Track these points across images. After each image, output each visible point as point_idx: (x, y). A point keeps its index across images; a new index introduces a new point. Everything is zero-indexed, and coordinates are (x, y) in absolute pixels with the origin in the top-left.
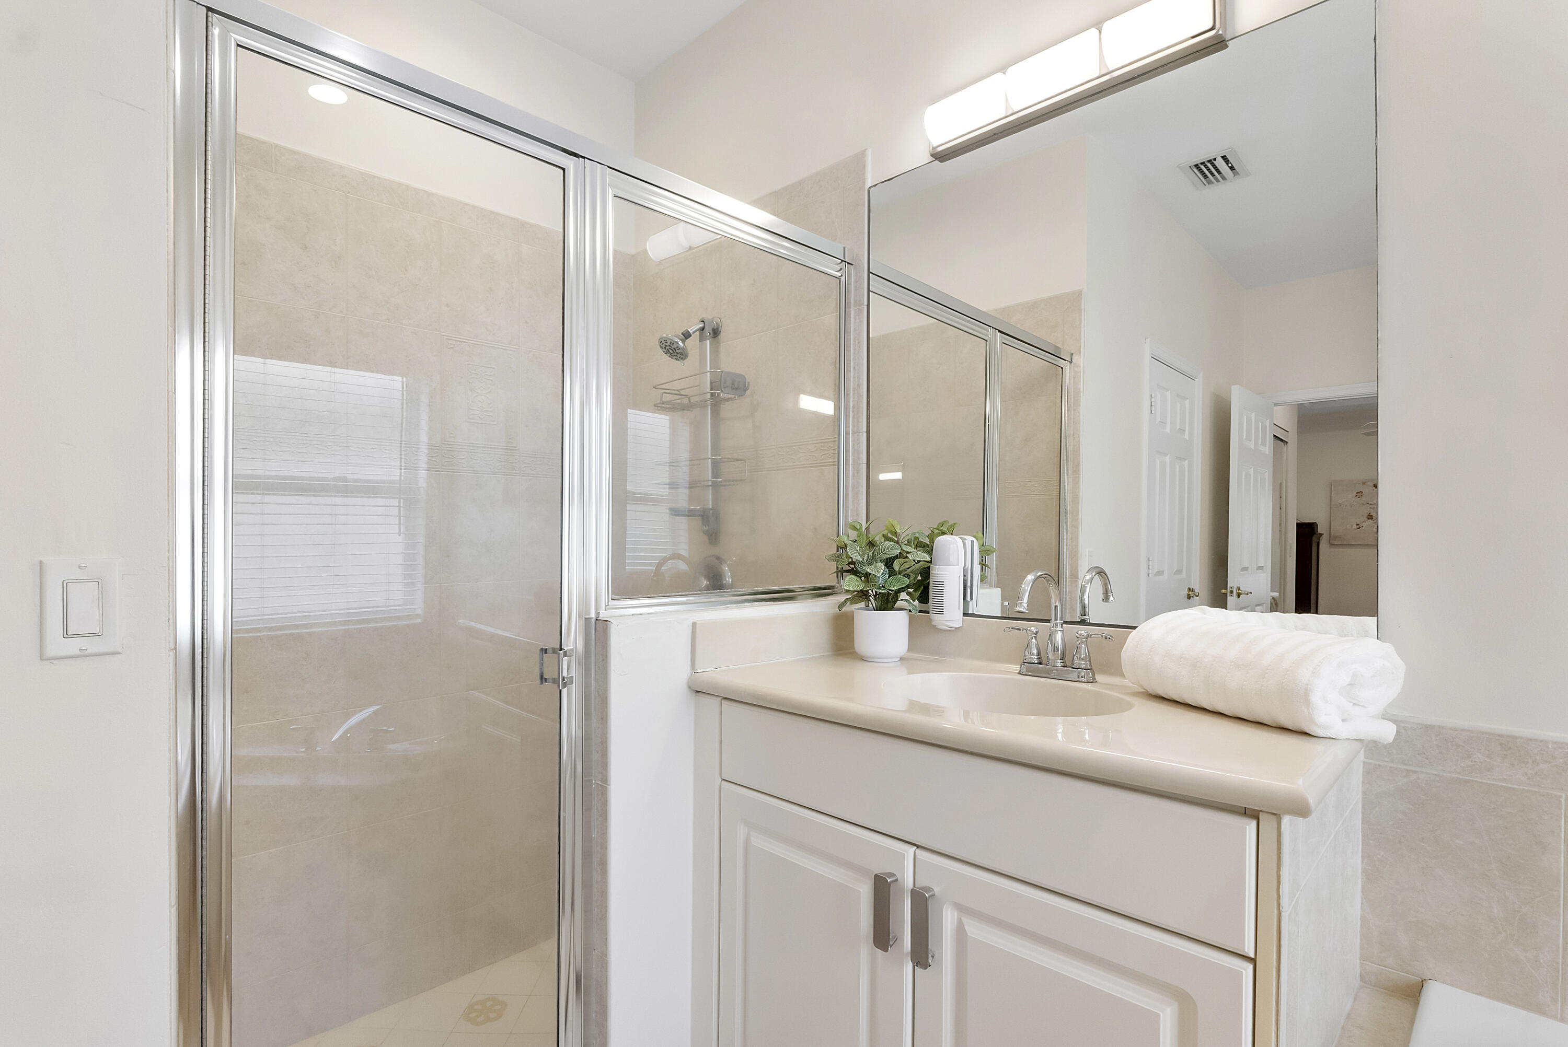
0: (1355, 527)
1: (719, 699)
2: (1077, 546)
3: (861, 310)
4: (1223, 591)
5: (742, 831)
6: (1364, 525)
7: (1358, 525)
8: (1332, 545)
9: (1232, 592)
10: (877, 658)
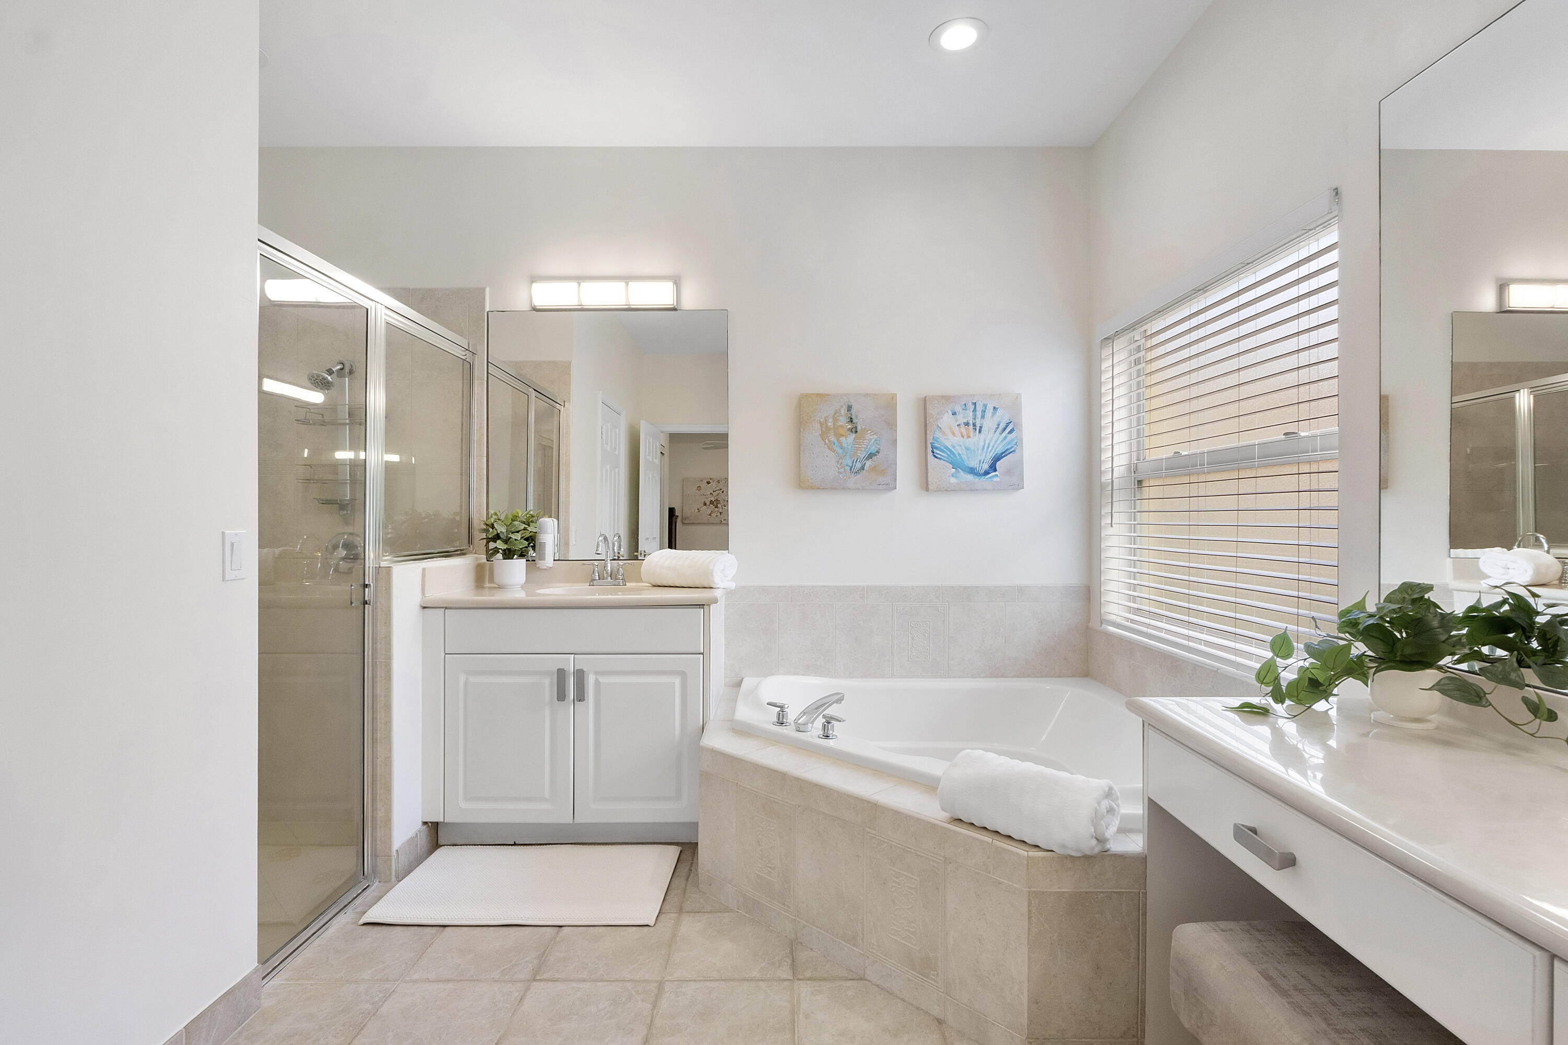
0: (697, 511)
1: (444, 609)
2: (569, 524)
3: (482, 383)
4: (636, 554)
5: (462, 678)
6: (702, 509)
7: (698, 509)
8: (684, 524)
9: (641, 554)
10: (510, 586)
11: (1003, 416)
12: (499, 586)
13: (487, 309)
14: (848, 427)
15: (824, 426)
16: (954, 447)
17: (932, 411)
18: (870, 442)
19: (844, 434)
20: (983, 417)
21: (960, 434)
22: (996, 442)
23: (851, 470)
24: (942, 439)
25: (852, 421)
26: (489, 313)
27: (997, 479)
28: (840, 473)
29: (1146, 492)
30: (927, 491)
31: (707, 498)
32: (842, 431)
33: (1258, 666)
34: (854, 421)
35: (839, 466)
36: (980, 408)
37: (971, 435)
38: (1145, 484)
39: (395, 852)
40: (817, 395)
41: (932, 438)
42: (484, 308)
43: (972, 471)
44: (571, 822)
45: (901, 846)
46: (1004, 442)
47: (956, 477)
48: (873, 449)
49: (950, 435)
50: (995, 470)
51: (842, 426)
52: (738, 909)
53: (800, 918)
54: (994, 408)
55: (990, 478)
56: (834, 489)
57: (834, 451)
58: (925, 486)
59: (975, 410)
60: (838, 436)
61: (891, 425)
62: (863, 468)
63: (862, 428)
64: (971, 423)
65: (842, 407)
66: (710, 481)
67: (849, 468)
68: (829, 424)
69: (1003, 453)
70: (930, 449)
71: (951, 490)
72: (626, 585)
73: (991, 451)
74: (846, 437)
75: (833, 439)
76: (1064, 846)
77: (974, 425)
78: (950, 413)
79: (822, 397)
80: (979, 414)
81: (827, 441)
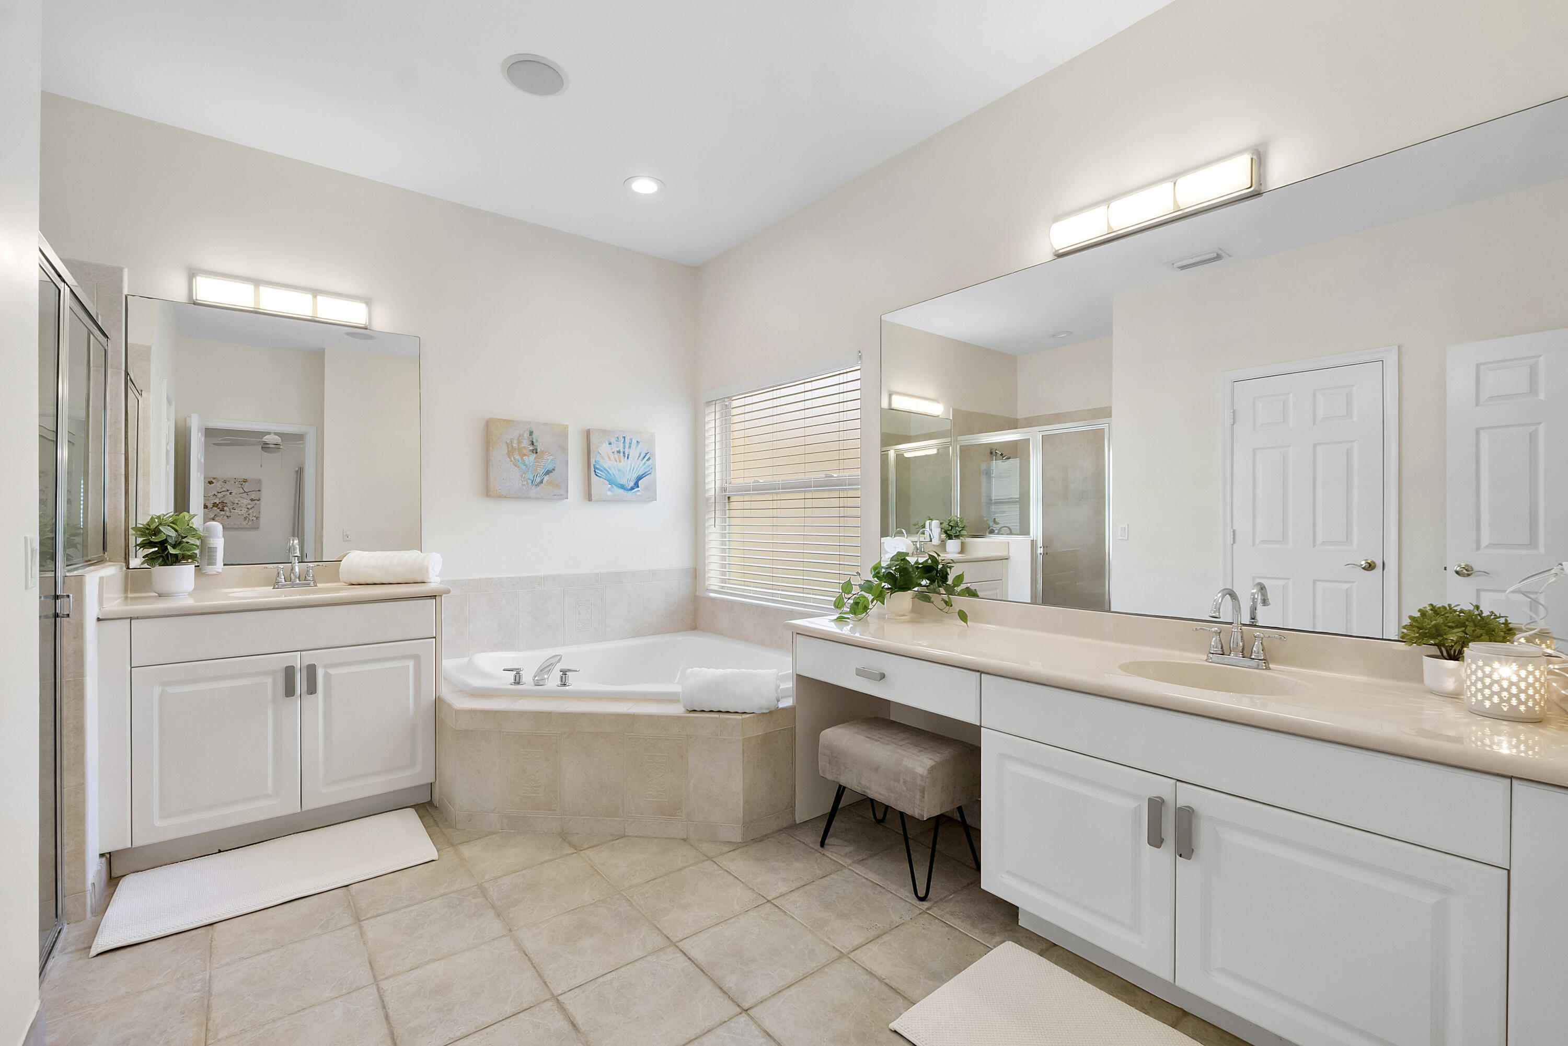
1: (128, 620)
5: (157, 690)
10: (175, 594)
11: (643, 448)
12: (158, 594)
13: (125, 292)
14: (530, 448)
15: (510, 446)
16: (610, 468)
17: (594, 440)
18: (547, 461)
19: (526, 454)
20: (630, 447)
21: (614, 460)
22: (639, 466)
23: (532, 482)
24: (601, 462)
25: (533, 444)
26: (128, 297)
27: (639, 493)
28: (523, 485)
29: (733, 505)
30: (589, 501)
31: (208, 500)
32: (525, 452)
33: (834, 599)
34: (535, 444)
35: (522, 479)
36: (627, 441)
37: (622, 460)
38: (732, 499)
39: (90, 885)
40: (505, 420)
41: (594, 461)
42: (121, 290)
43: (622, 487)
44: (300, 811)
45: (653, 737)
46: (644, 467)
47: (611, 491)
48: (550, 467)
49: (607, 459)
50: (638, 487)
51: (524, 448)
52: (502, 830)
53: (566, 815)
54: (637, 441)
55: (635, 492)
56: (518, 498)
57: (519, 467)
58: (589, 497)
59: (624, 442)
60: (522, 455)
61: (564, 449)
62: (542, 482)
63: (541, 449)
64: (622, 451)
65: (525, 432)
66: (214, 481)
67: (531, 481)
68: (514, 445)
69: (643, 474)
70: (592, 469)
71: (608, 501)
72: (317, 586)
73: (635, 473)
74: (528, 457)
75: (517, 457)
76: (761, 708)
77: (624, 453)
78: (607, 443)
79: (508, 423)
80: (627, 445)
81: (512, 458)
